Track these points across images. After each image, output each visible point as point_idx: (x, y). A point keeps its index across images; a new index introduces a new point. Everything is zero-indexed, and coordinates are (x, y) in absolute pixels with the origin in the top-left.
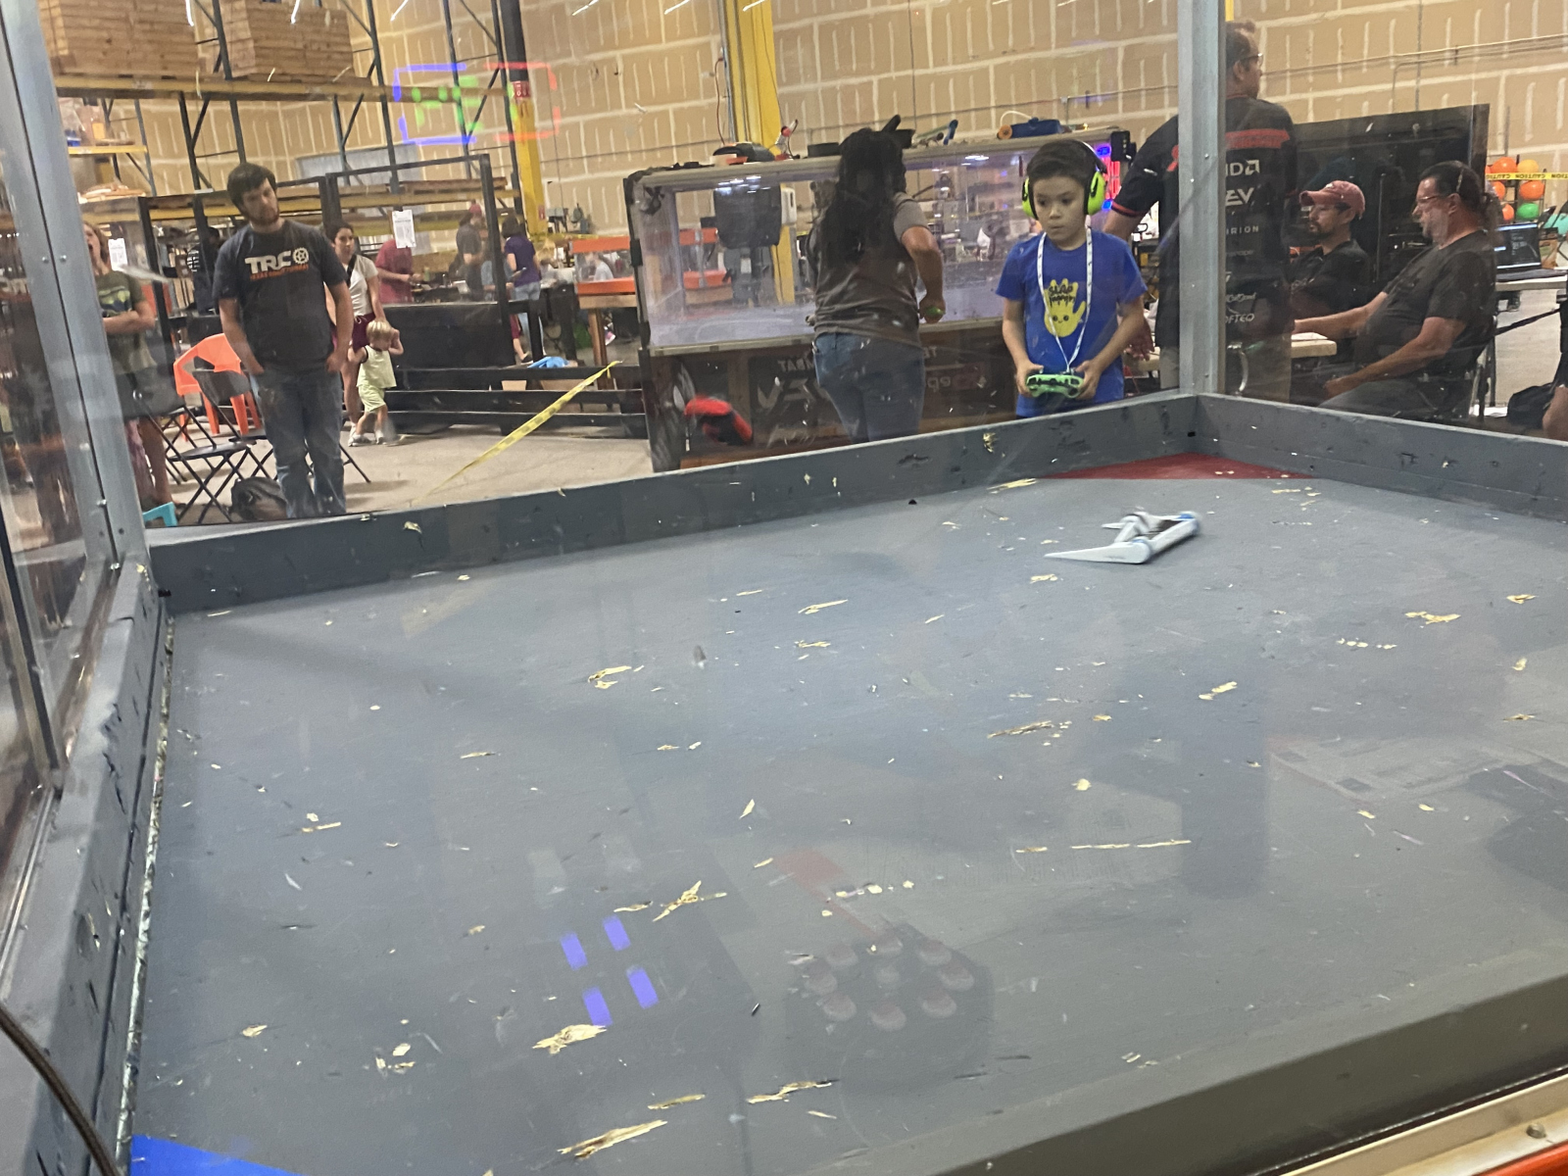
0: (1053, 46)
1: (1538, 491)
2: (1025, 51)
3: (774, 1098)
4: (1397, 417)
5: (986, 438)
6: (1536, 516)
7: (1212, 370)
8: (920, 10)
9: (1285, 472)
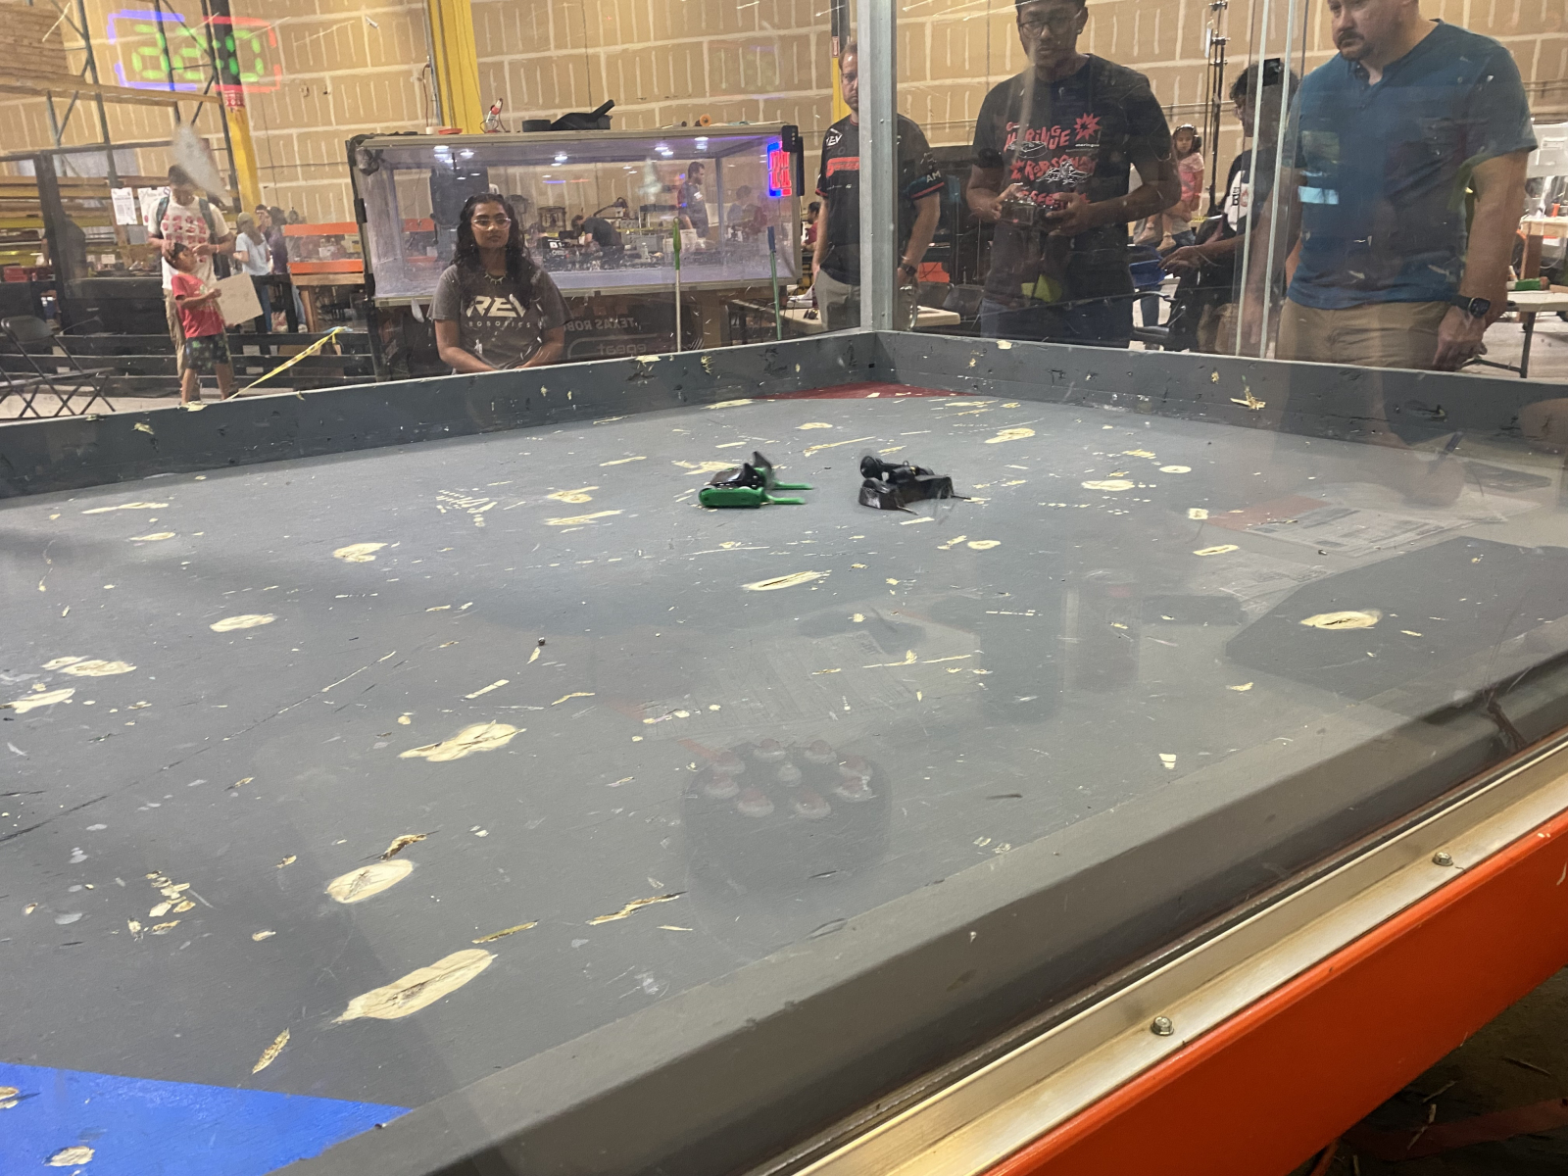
0: (708, 94)
1: (1165, 396)
2: (683, 98)
3: (616, 917)
4: (1046, 341)
5: (704, 361)
6: (1165, 416)
7: (887, 310)
8: (597, 57)
9: (953, 392)
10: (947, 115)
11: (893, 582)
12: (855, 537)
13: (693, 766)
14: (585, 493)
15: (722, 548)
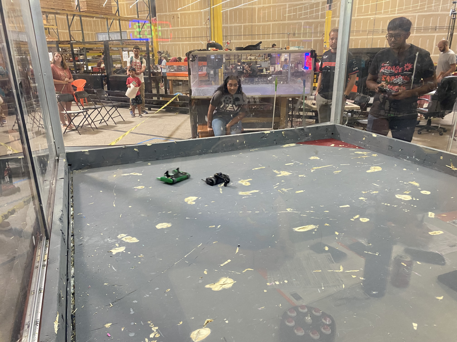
0: (287, 20)
2: (280, 21)
5: (283, 133)
7: (339, 118)
8: (255, 8)
9: (357, 147)
10: (361, 28)
11: (337, 233)
12: (326, 211)
13: (281, 305)
14: (248, 181)
15: (287, 211)
